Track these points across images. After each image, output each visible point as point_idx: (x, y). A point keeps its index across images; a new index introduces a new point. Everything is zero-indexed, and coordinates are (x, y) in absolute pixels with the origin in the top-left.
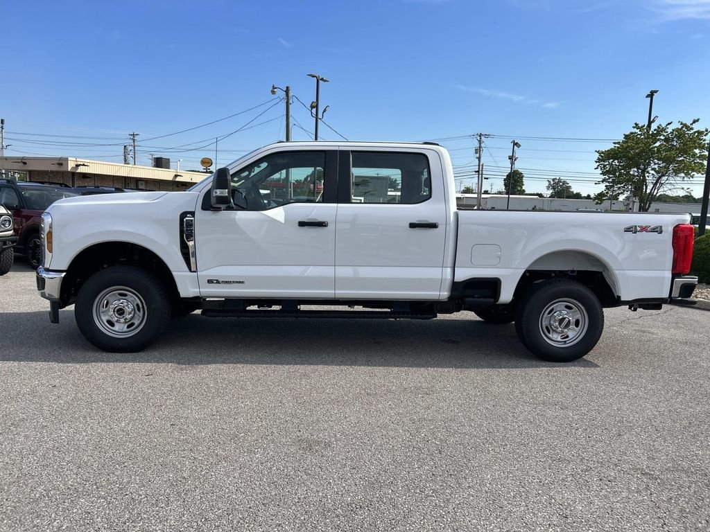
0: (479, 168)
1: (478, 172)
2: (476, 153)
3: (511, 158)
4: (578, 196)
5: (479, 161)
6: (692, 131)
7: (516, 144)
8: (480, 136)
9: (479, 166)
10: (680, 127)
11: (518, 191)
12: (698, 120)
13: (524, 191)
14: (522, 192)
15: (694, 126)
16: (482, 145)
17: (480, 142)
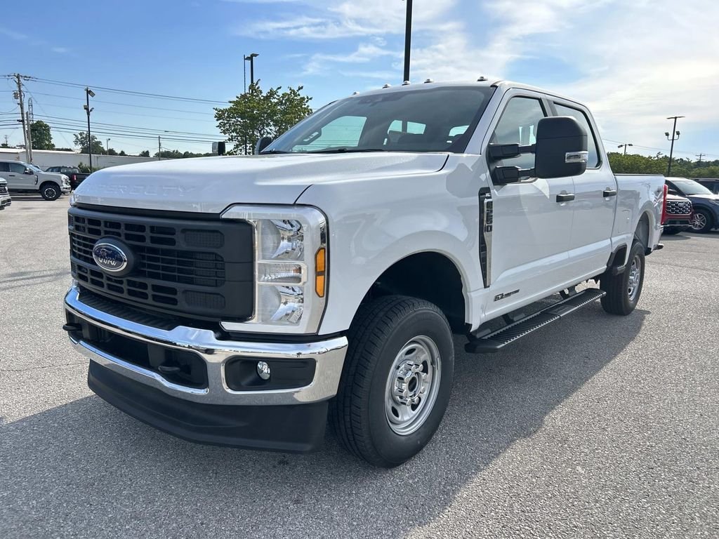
0: (23, 117)
1: (23, 121)
2: (16, 97)
3: (86, 108)
4: (111, 152)
5: (22, 108)
6: (299, 98)
7: (89, 92)
8: (18, 77)
9: (22, 114)
10: (289, 92)
11: (46, 145)
12: (302, 88)
13: (53, 145)
14: (51, 147)
15: (300, 92)
16: (22, 89)
17: (19, 84)
